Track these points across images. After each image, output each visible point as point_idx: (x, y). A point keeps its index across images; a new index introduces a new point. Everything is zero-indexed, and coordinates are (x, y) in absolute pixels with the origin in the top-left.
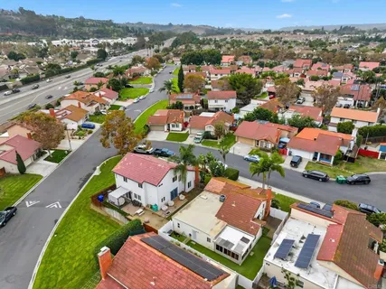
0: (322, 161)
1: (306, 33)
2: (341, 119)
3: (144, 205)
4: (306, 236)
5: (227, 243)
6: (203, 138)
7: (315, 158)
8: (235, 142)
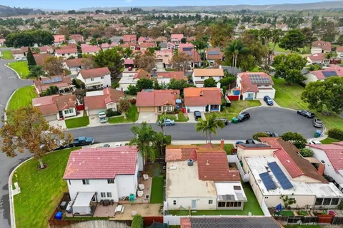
0: (212, 111)
1: (107, 13)
2: (202, 77)
3: (116, 200)
4: (267, 166)
5: (228, 197)
6: (108, 116)
7: (207, 110)
8: (138, 113)
